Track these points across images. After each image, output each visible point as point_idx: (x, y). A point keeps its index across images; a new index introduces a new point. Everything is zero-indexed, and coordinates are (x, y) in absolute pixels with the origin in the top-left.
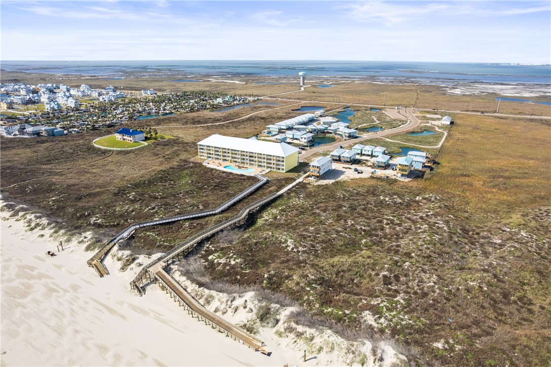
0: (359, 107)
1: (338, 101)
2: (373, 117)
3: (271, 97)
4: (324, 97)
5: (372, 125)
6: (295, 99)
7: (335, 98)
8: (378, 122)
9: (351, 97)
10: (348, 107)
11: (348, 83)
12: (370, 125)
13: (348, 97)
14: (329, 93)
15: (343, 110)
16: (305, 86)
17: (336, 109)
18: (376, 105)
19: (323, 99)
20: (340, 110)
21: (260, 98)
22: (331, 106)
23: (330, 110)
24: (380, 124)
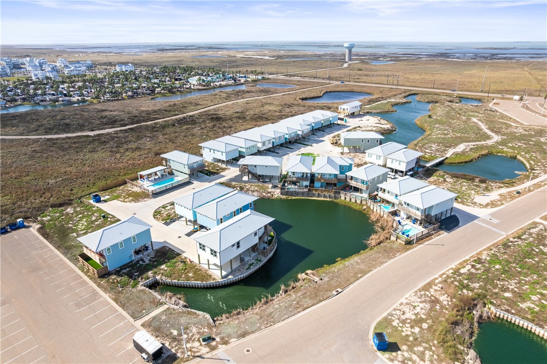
0: (436, 94)
1: (395, 82)
2: (475, 120)
3: (287, 75)
4: (373, 76)
5: (482, 147)
6: (323, 79)
7: (391, 79)
8: (496, 138)
9: (418, 77)
10: (414, 94)
11: (413, 60)
12: (478, 148)
13: (412, 77)
14: (383, 71)
15: (404, 100)
16: (350, 62)
17: (390, 97)
18: (468, 91)
19: (371, 78)
20: (398, 101)
21: (266, 76)
22: (381, 92)
23: (377, 100)
24: (503, 143)
